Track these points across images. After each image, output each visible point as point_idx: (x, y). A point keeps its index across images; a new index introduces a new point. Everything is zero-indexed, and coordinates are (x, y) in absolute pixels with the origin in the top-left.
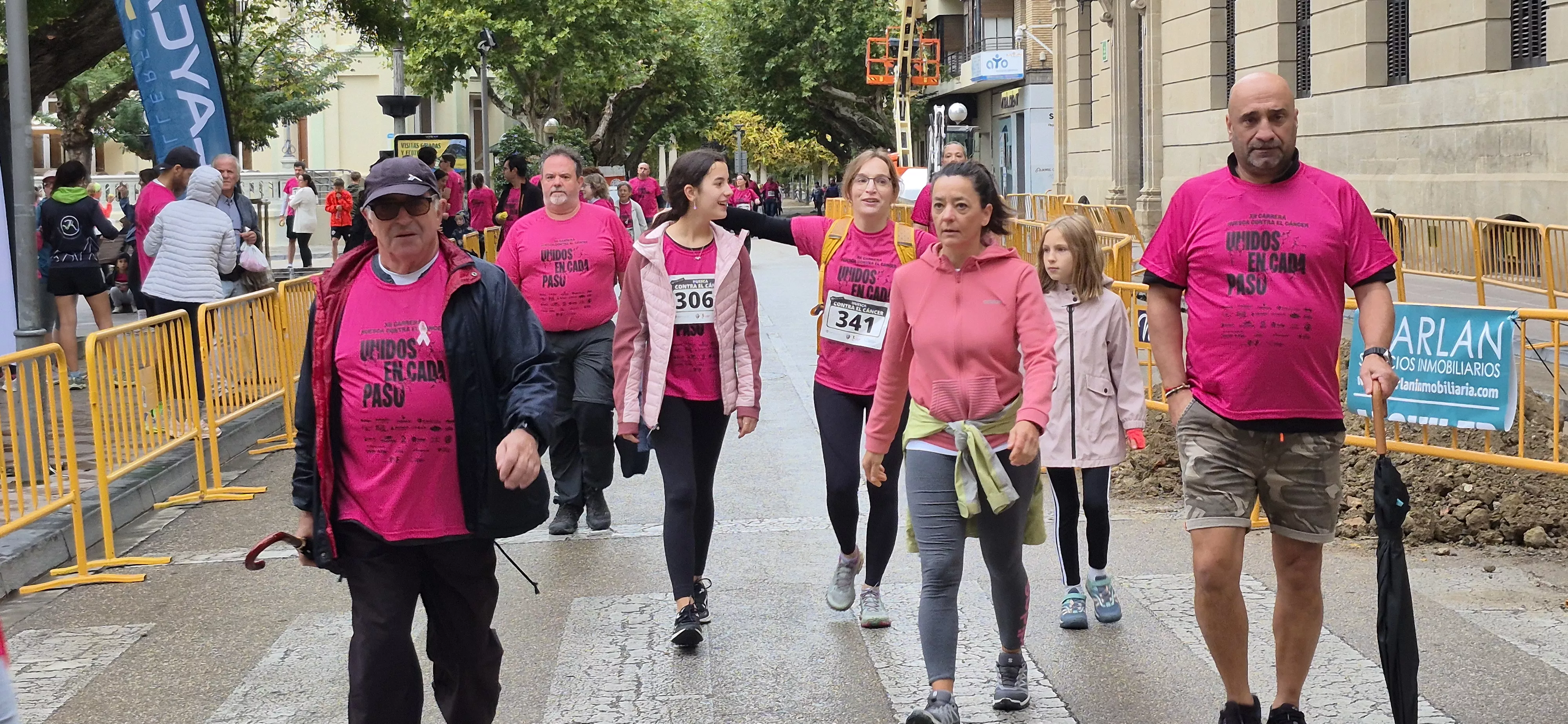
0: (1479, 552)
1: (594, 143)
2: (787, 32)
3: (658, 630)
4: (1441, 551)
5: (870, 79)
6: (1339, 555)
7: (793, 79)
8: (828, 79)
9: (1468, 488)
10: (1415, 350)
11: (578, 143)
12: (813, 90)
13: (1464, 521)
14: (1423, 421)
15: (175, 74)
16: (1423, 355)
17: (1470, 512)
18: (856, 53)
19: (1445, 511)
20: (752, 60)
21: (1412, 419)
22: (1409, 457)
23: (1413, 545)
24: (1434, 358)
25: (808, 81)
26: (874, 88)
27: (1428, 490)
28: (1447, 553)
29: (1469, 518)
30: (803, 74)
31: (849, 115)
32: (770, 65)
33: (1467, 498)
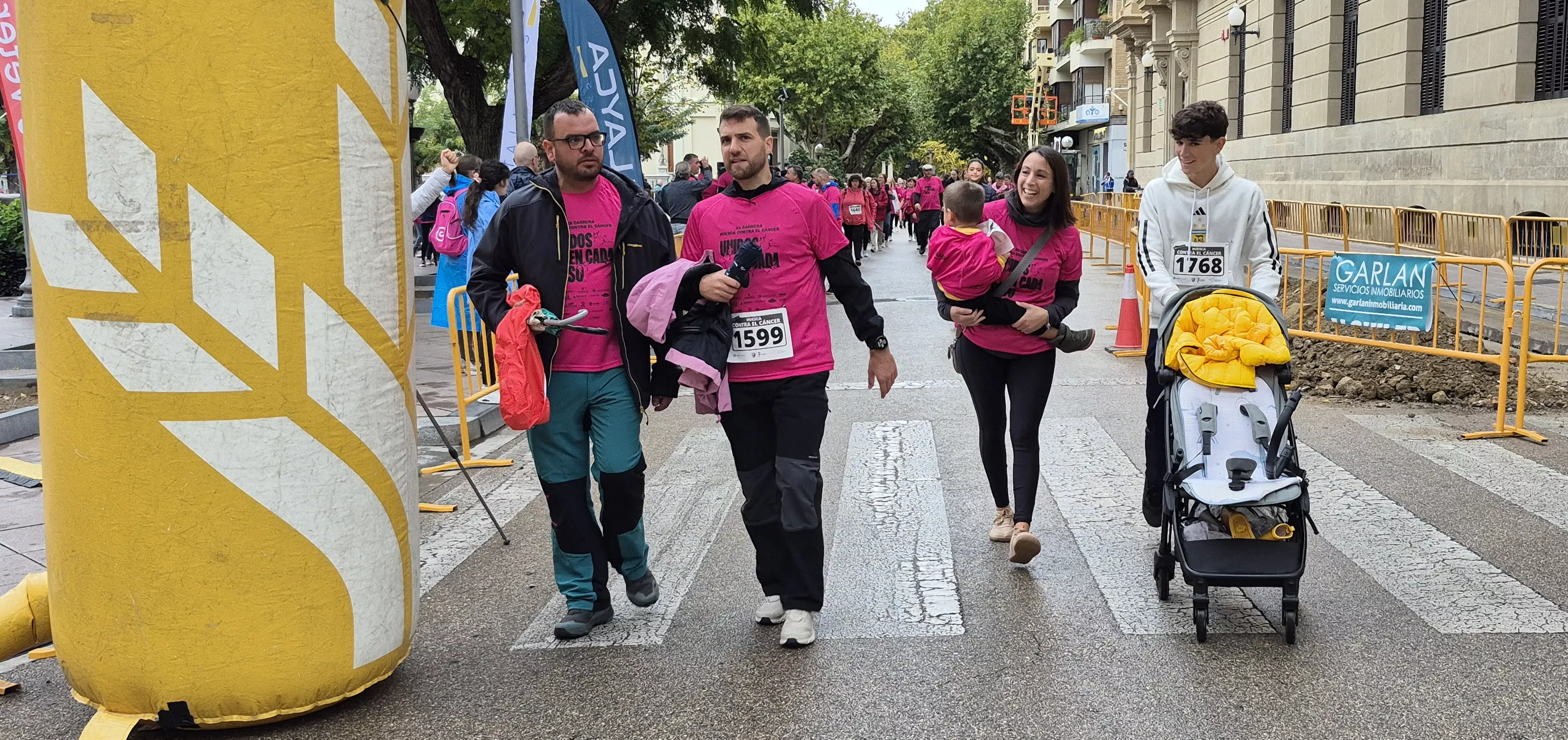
0: (1404, 406)
1: (844, 160)
2: (963, 92)
3: (905, 442)
4: (1381, 405)
5: (1013, 121)
6: (1318, 407)
7: (966, 121)
8: (987, 121)
9: (1398, 367)
10: (1370, 280)
11: (836, 159)
12: (978, 128)
13: (1395, 387)
14: (1373, 325)
15: (604, 111)
16: (1375, 285)
17: (1399, 382)
18: (1005, 105)
19: (1383, 381)
20: (941, 108)
21: (1366, 324)
22: (1361, 348)
23: (1363, 401)
24: (1381, 287)
25: (975, 122)
26: (1016, 126)
27: (1372, 368)
28: (1384, 406)
29: (1398, 385)
30: (972, 118)
31: (1000, 143)
32: (952, 112)
33: (1397, 373)
